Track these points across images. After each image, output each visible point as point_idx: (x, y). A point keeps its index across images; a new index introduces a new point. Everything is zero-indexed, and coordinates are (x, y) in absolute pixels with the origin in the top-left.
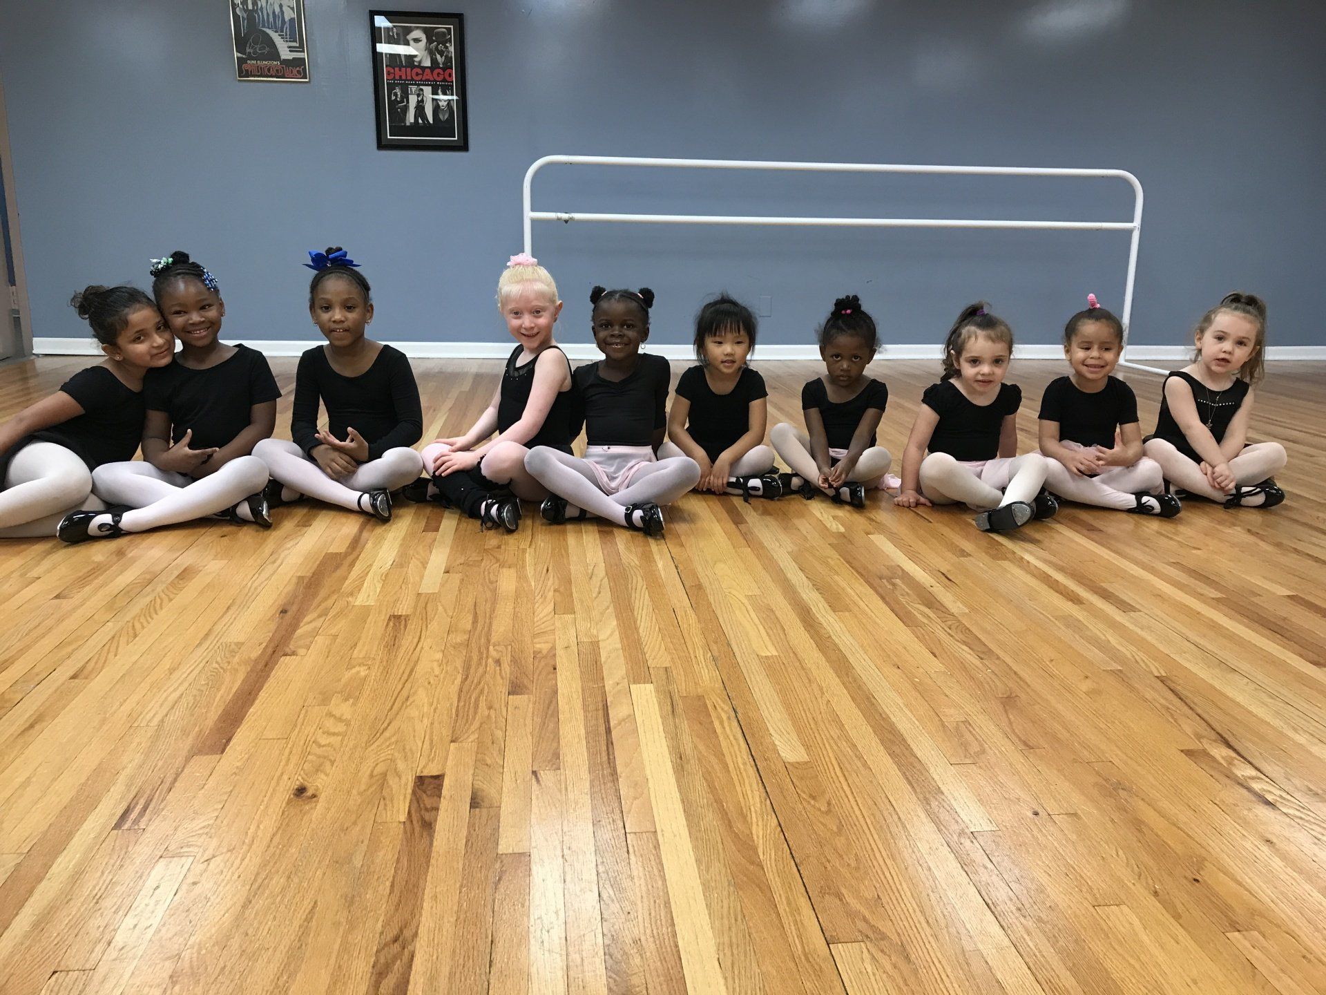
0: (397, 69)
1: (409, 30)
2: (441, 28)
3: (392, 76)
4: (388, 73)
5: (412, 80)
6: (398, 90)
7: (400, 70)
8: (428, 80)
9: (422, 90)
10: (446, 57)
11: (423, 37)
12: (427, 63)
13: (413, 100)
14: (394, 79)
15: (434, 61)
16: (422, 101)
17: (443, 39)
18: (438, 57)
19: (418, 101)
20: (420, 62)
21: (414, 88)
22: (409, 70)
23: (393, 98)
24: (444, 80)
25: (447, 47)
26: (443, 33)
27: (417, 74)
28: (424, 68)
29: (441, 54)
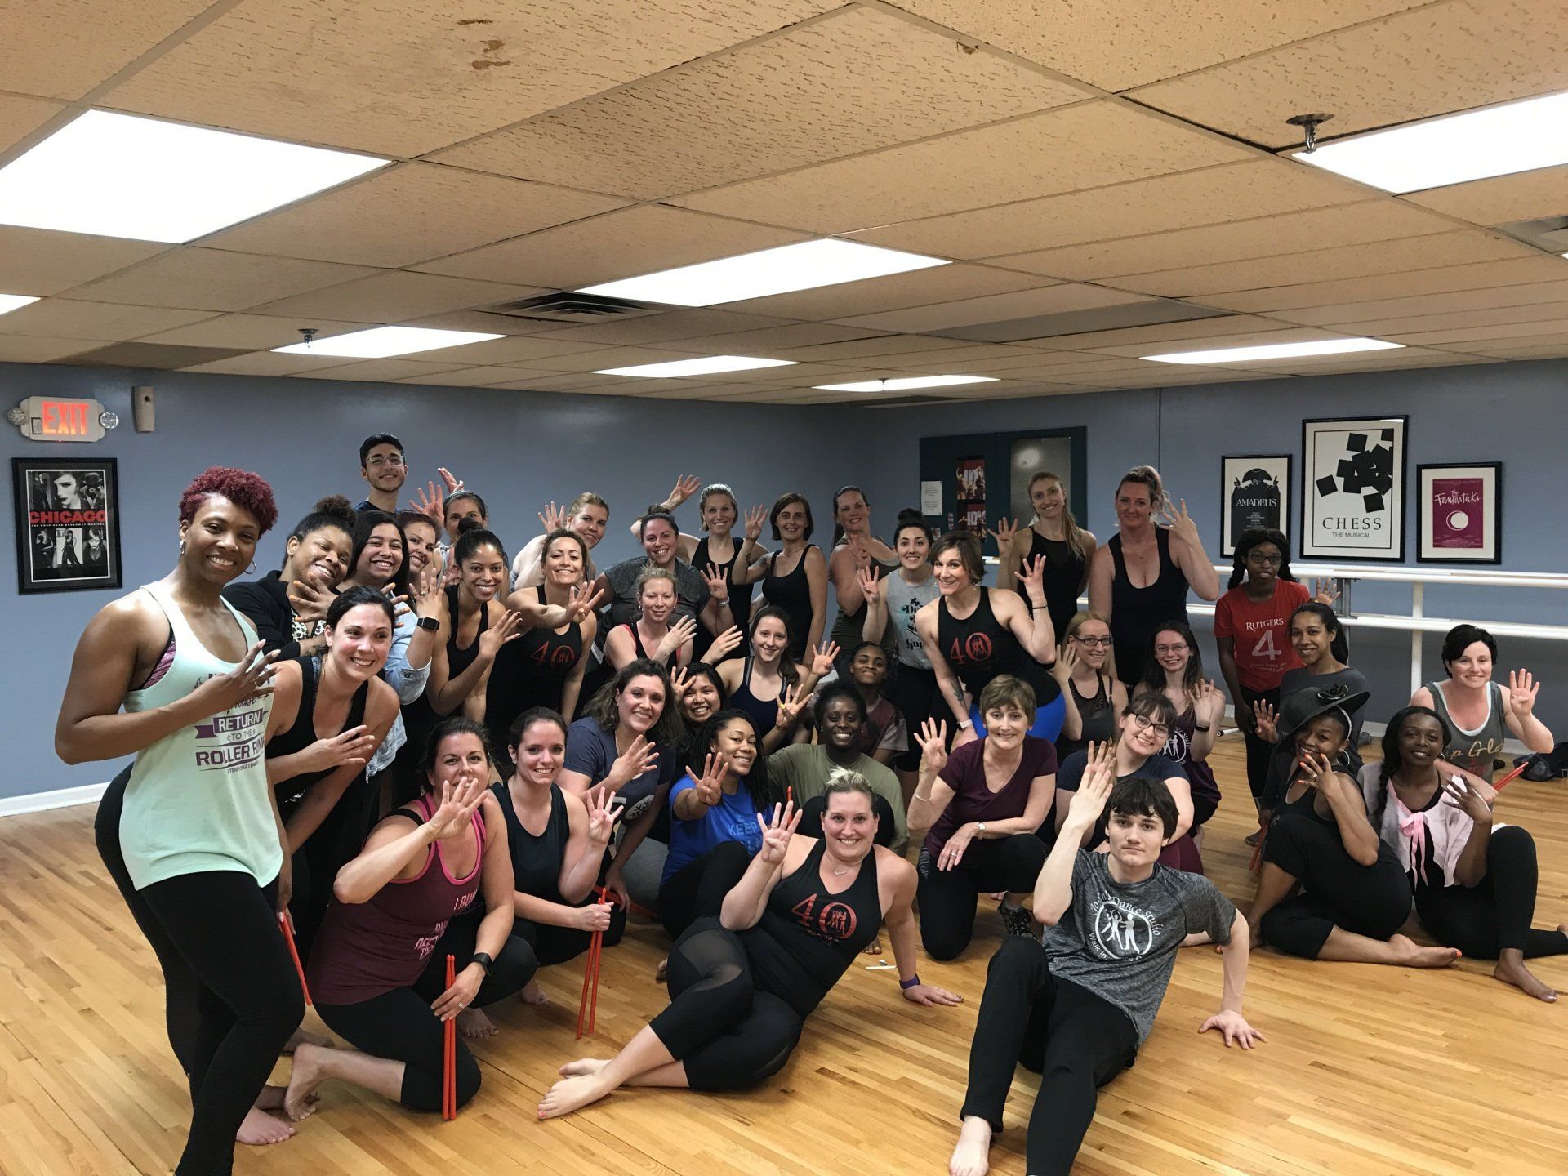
0: (43, 513)
1: (57, 476)
2: (93, 472)
3: (37, 520)
4: (33, 518)
5: (61, 522)
6: (44, 534)
7: (47, 514)
8: (79, 522)
9: (71, 532)
10: (98, 499)
11: (73, 481)
12: (77, 506)
13: (61, 543)
14: (39, 523)
15: (85, 504)
16: (72, 542)
17: (94, 483)
18: (89, 499)
19: (67, 544)
20: (69, 505)
21: (62, 531)
22: (56, 513)
23: (38, 541)
24: (96, 521)
25: (99, 490)
26: (95, 477)
27: (66, 517)
28: (73, 511)
29: (92, 496)
